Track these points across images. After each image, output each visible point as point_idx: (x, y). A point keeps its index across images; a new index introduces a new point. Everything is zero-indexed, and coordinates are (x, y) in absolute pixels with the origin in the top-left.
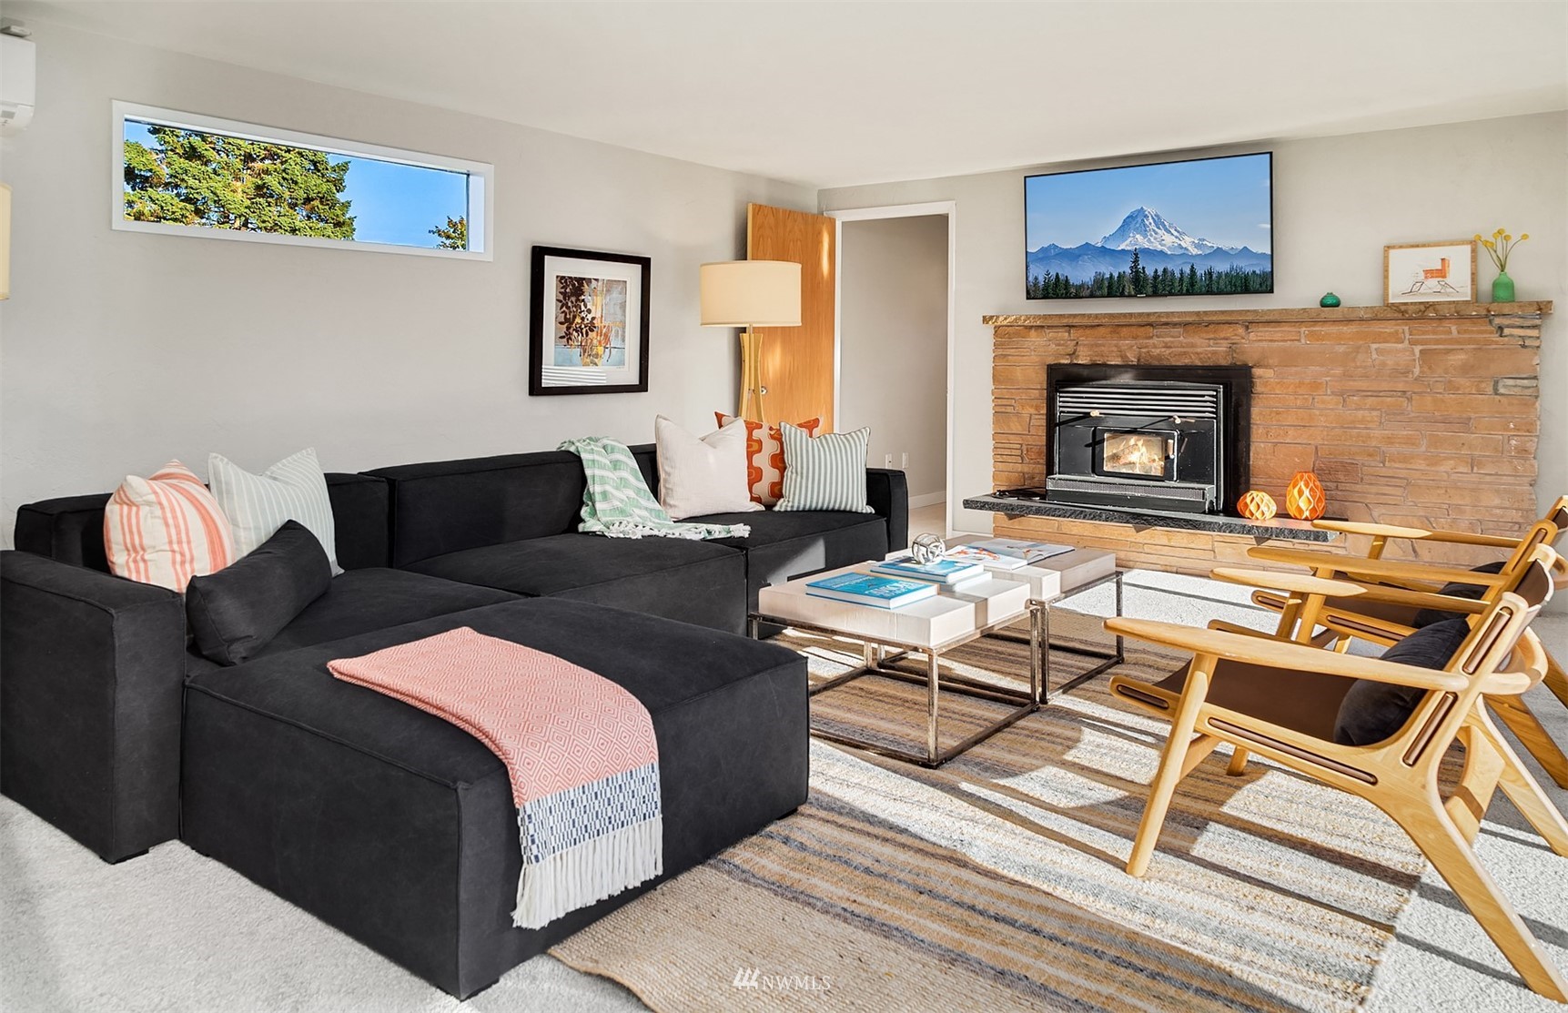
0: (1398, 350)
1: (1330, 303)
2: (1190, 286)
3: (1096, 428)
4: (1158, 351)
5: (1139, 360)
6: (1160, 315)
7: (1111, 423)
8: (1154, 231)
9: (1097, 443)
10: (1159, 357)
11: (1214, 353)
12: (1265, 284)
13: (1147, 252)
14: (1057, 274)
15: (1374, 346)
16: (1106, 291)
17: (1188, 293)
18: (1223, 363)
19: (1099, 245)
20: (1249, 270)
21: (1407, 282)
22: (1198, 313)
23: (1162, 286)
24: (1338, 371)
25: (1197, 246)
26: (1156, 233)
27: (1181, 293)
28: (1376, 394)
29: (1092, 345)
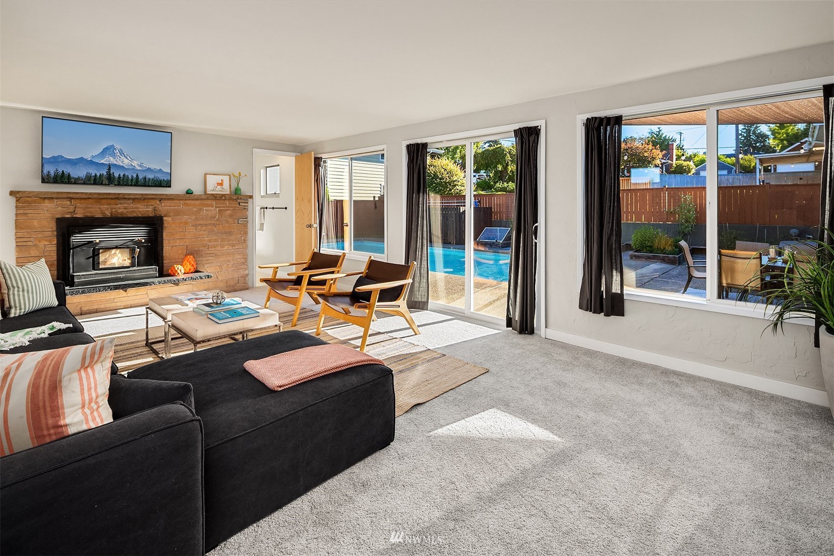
0: (212, 210)
1: (189, 192)
2: (136, 183)
3: (94, 248)
4: (121, 210)
5: (111, 214)
6: (124, 194)
7: (103, 245)
8: (119, 156)
9: (96, 254)
10: (122, 213)
11: (147, 211)
12: (168, 184)
13: (115, 165)
14: (63, 171)
15: (205, 208)
16: (92, 182)
17: (135, 185)
18: (151, 215)
19: (89, 159)
20: (162, 178)
21: (212, 186)
22: (142, 194)
23: (123, 182)
24: (193, 217)
25: (139, 166)
26: (120, 158)
27: (131, 185)
28: (206, 225)
29: (85, 208)
